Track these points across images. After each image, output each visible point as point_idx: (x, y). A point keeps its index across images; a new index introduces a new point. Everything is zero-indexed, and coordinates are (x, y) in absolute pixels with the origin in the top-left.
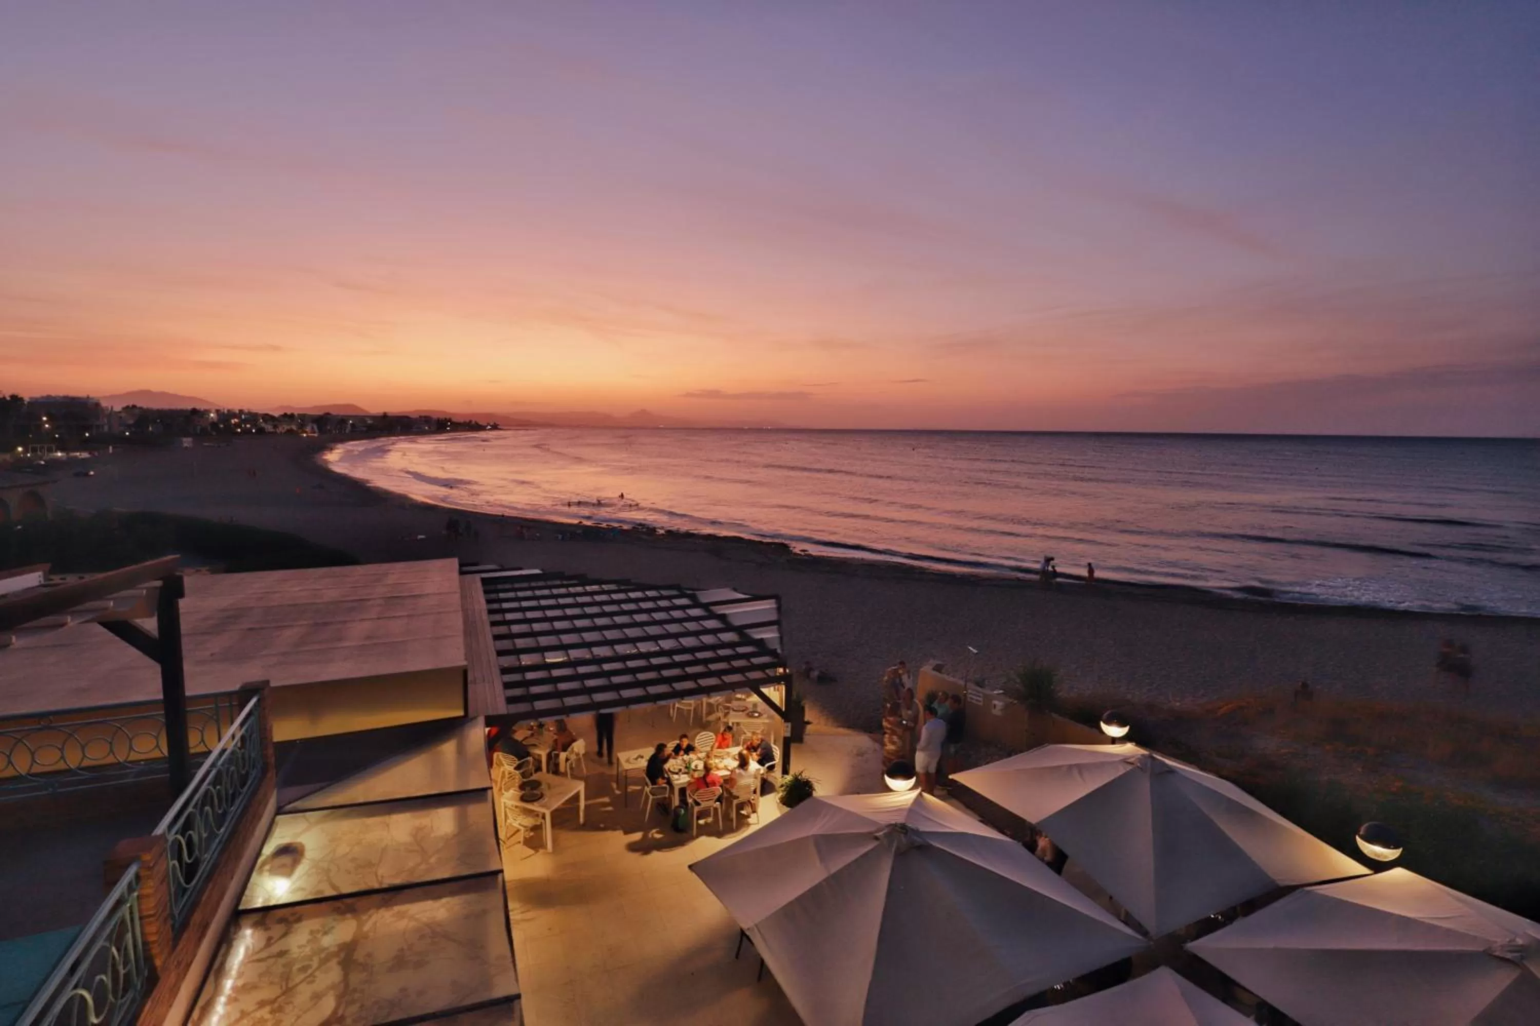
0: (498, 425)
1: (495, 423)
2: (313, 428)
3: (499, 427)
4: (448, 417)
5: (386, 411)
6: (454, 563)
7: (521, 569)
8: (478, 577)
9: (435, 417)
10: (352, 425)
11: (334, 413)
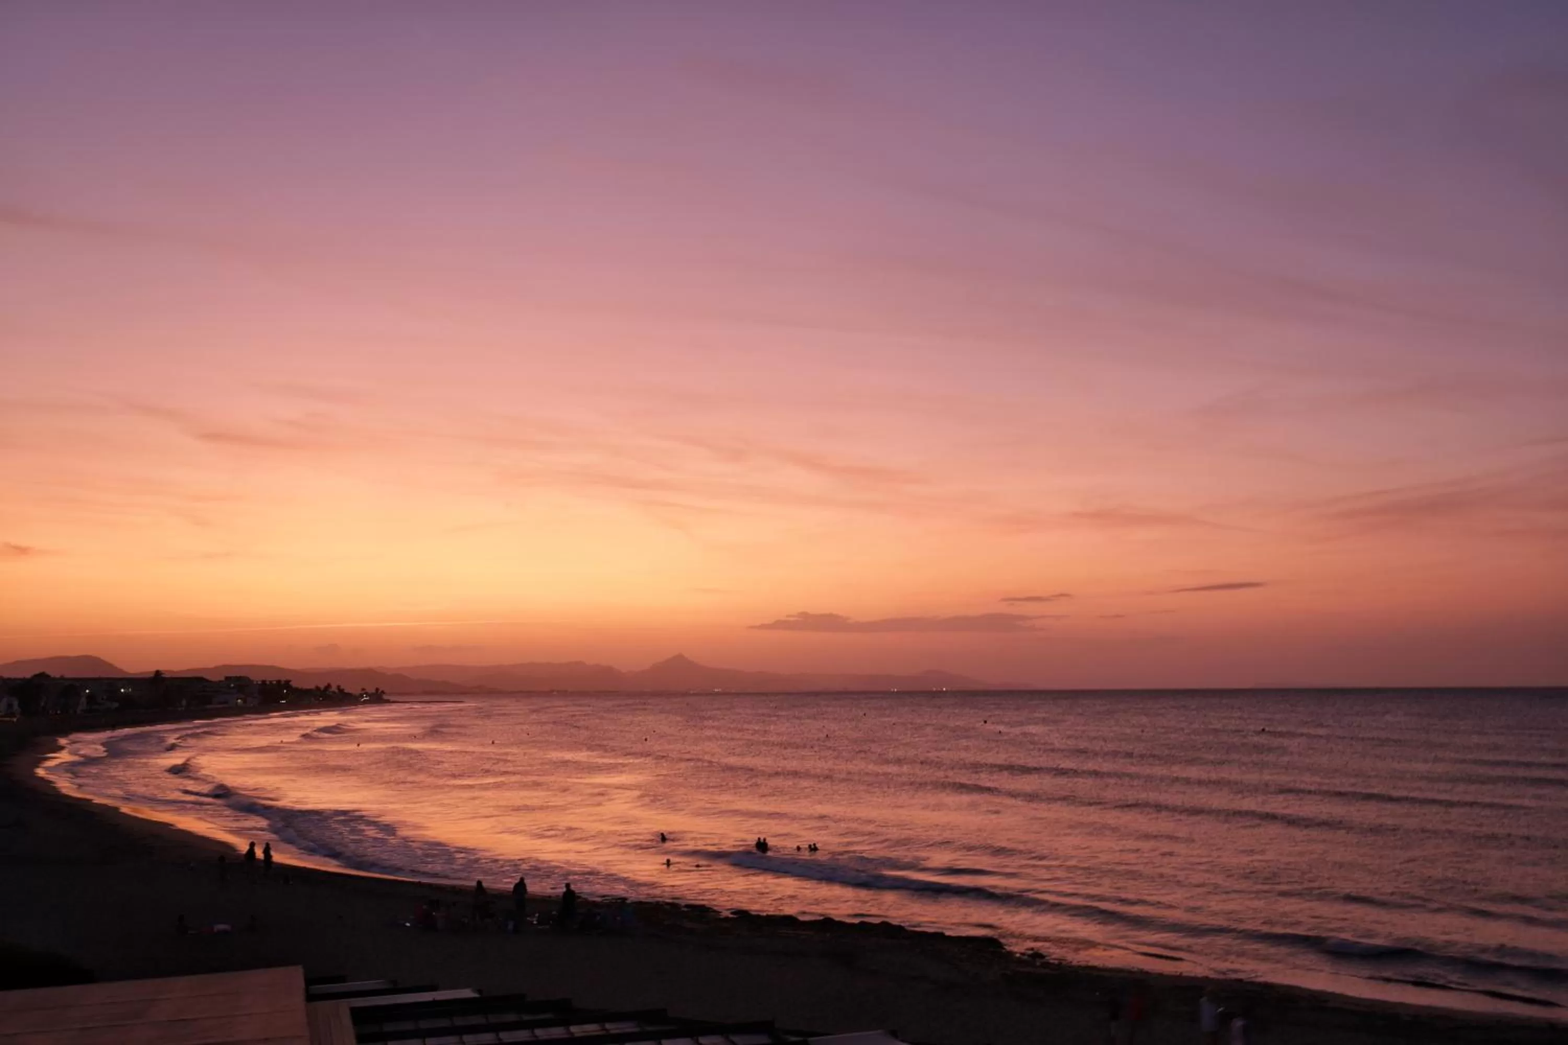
0: (383, 692)
1: (377, 689)
2: (10, 706)
3: (385, 697)
4: (283, 679)
5: (161, 668)
6: (296, 975)
7: (433, 988)
8: (344, 1006)
9: (257, 678)
10: (90, 698)
11: (54, 673)
